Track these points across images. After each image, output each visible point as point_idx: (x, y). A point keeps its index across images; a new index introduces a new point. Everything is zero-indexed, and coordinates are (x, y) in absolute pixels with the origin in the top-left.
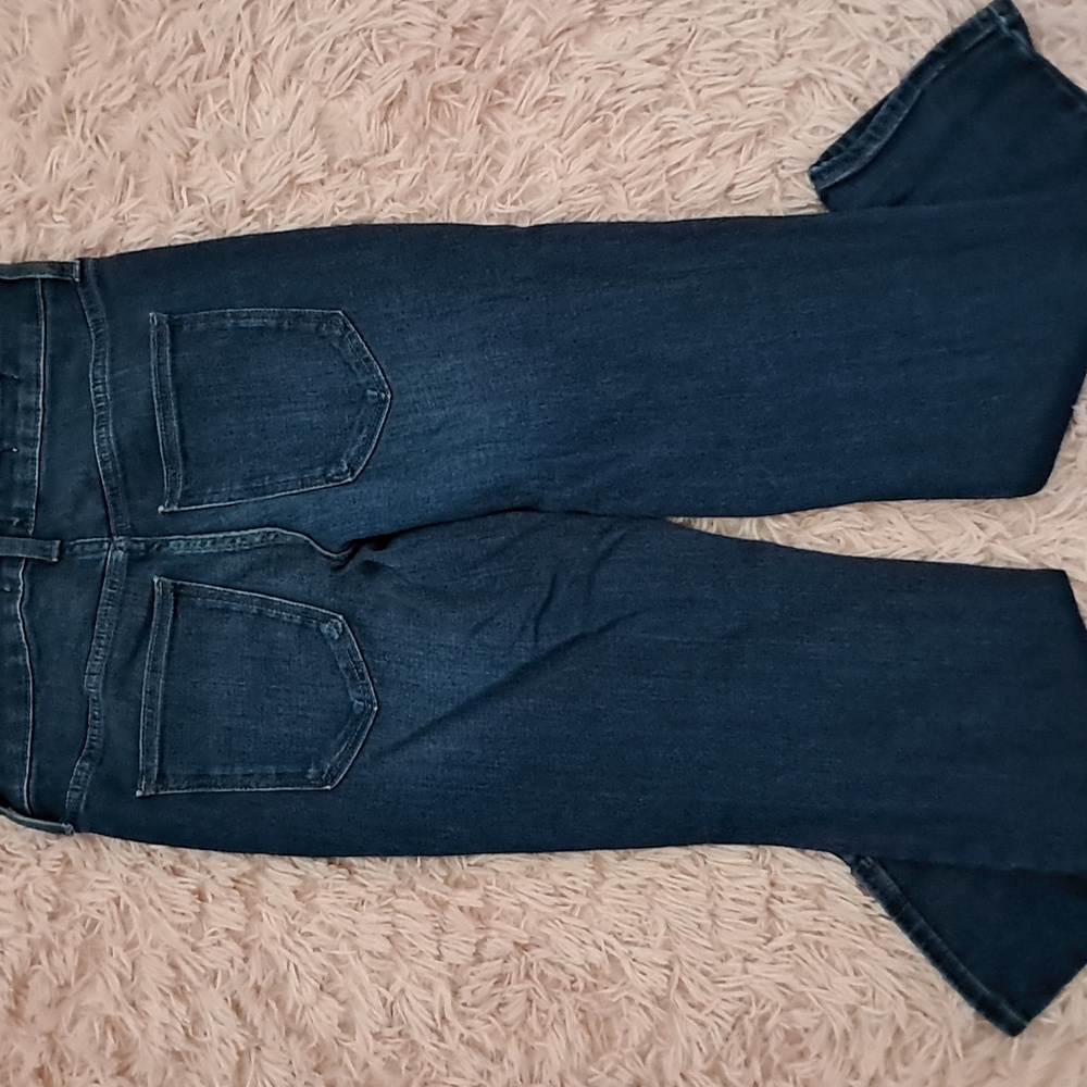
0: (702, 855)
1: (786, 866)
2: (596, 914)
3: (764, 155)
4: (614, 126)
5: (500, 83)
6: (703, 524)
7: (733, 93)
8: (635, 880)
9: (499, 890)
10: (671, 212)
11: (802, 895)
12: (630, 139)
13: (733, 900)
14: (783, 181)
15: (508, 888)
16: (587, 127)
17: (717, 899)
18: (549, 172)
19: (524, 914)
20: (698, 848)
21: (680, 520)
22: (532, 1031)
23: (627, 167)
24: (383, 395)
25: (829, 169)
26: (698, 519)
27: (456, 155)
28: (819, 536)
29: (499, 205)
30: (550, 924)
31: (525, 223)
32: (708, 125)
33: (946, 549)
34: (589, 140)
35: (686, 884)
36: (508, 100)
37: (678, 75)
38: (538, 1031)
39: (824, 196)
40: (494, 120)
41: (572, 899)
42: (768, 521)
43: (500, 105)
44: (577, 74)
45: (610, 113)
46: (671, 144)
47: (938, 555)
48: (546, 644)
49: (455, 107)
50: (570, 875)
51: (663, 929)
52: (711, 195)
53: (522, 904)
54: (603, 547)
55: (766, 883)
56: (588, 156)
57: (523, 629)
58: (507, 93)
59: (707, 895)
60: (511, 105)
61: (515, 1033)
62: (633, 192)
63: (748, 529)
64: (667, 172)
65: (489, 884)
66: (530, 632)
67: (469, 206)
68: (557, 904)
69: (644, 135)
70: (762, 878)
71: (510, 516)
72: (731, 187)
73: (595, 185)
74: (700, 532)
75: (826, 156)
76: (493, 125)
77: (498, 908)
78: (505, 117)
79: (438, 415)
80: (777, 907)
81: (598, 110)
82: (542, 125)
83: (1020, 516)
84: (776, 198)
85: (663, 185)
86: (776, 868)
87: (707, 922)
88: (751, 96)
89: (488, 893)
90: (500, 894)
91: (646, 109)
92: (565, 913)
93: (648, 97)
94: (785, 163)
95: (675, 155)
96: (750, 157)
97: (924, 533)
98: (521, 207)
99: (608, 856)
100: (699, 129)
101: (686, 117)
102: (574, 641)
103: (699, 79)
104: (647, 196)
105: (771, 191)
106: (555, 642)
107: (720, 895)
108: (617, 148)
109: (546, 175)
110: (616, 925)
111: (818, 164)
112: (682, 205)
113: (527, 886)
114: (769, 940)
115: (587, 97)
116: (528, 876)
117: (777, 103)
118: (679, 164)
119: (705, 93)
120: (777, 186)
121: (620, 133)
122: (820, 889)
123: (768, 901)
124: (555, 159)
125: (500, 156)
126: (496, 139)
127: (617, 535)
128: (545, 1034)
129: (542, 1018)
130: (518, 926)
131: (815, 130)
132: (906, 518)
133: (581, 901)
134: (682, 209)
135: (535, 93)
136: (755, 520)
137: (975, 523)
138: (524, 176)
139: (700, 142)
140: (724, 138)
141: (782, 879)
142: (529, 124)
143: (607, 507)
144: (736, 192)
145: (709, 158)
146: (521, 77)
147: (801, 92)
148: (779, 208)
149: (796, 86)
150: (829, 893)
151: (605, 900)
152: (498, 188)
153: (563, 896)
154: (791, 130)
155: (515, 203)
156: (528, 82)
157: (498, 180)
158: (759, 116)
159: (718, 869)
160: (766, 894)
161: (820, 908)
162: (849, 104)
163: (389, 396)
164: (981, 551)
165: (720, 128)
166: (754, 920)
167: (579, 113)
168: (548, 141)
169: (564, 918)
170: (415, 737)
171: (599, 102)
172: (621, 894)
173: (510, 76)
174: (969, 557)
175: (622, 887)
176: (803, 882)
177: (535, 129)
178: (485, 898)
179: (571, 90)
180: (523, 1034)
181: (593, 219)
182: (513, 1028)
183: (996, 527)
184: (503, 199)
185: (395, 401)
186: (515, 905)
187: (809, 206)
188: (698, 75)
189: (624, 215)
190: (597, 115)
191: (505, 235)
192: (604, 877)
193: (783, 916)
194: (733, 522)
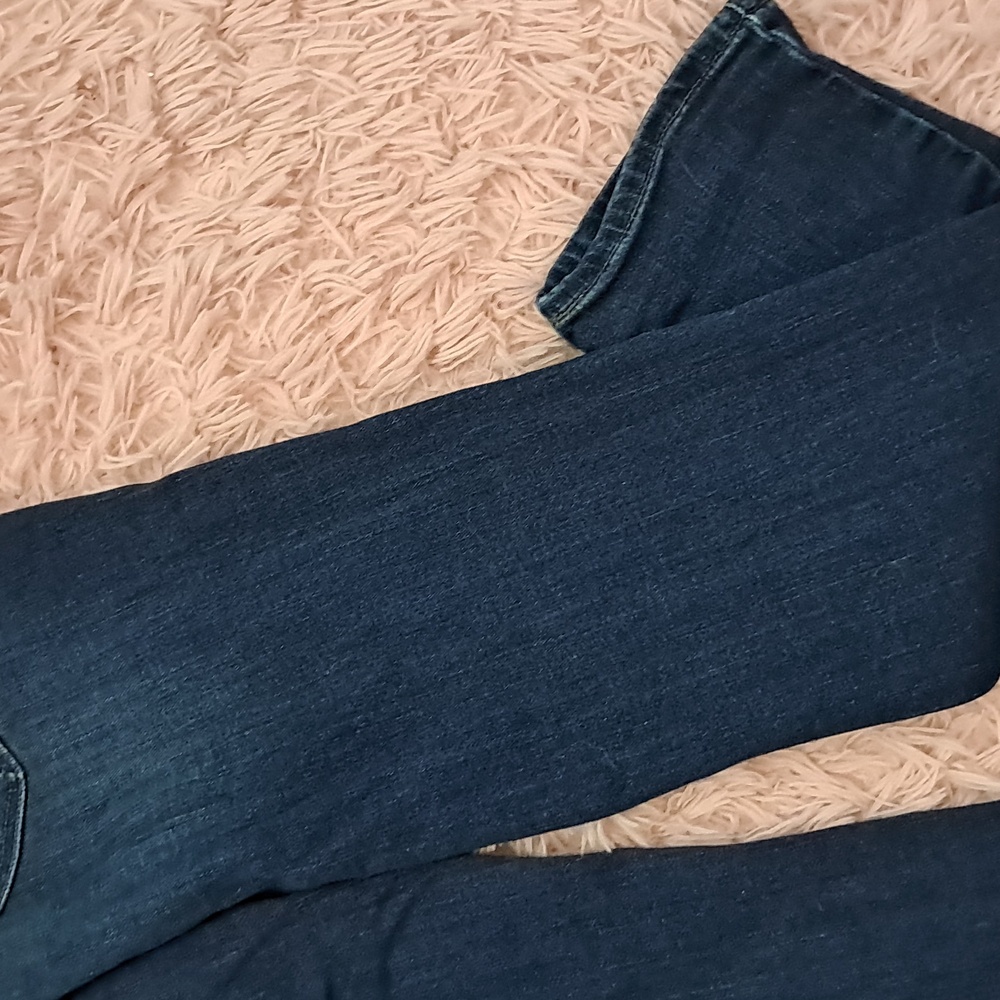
3: (468, 295)
4: (244, 305)
5: (64, 287)
6: (526, 846)
7: (400, 218)
10: (360, 408)
12: (273, 317)
14: (504, 324)
16: (204, 319)
18: (171, 391)
23: (279, 359)
24: (11, 775)
25: (565, 295)
26: (518, 842)
27: (28, 404)
28: (698, 821)
29: (110, 458)
31: (156, 475)
32: (377, 273)
33: (885, 795)
34: (214, 335)
36: (82, 307)
37: (317, 212)
39: (568, 333)
40: (72, 339)
42: (618, 818)
43: (76, 317)
44: (171, 246)
45: (234, 289)
46: (333, 312)
47: (877, 807)
49: (9, 336)
52: (408, 371)
56: (217, 358)
58: (79, 297)
60: (90, 313)
62: (297, 391)
63: (593, 837)
64: (339, 350)
67: (69, 469)
69: (289, 307)
71: (236, 917)
72: (434, 351)
73: (239, 397)
75: (556, 275)
76: (71, 348)
78: (85, 331)
79: (100, 783)
81: (215, 288)
82: (143, 329)
83: (979, 718)
84: (500, 352)
85: (337, 372)
88: (427, 217)
91: (283, 269)
93: (282, 254)
94: (501, 298)
95: (341, 327)
96: (450, 301)
97: (847, 776)
98: (145, 453)
100: (365, 282)
101: (342, 269)
103: (347, 211)
104: (319, 393)
105: (492, 342)
108: (256, 335)
109: (167, 398)
111: (547, 290)
112: (371, 392)
115: (192, 277)
117: (465, 219)
118: (352, 336)
119: (362, 229)
120: (498, 334)
121: (255, 315)
124: (174, 371)
125: (90, 388)
126: (78, 368)
127: (404, 897)
131: (529, 242)
132: (814, 760)
134: (372, 399)
135: (118, 288)
136: (599, 824)
137: (916, 746)
138: (136, 407)
139: (371, 300)
140: (405, 284)
142: (124, 331)
144: (443, 357)
145: (392, 317)
146: (93, 270)
147: (496, 194)
148: (508, 365)
149: (486, 185)
152: (101, 436)
154: (498, 248)
155: (133, 449)
156: (103, 273)
157: (98, 424)
158: (444, 241)
162: (567, 194)
163: (21, 775)
164: (939, 785)
165: (397, 271)
167: (187, 302)
168: (155, 350)
171: (213, 279)
173: (78, 272)
174: (921, 799)
177: (134, 337)
179: (168, 272)
181: (248, 446)
183: (947, 747)
184: (113, 449)
185: (32, 779)
187: (551, 351)
188: (344, 205)
189: (293, 429)
190: (216, 296)
191: (127, 502)
194: (567, 833)
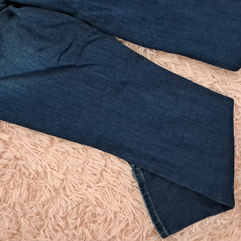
0: (87, 150)
1: (112, 161)
2: (45, 156)
6: (127, 44)
8: (62, 150)
9: (16, 138)
11: (113, 172)
13: (91, 166)
15: (19, 138)
17: (86, 165)
19: (22, 148)
20: (86, 147)
21: (120, 40)
22: (10, 186)
30: (29, 154)
33: (199, 80)
35: (79, 157)
38: (12, 187)
41: (39, 149)
42: (148, 50)
47: (196, 81)
48: (61, 63)
50: (42, 141)
51: (65, 168)
53: (22, 145)
54: (91, 38)
55: (103, 164)
57: (55, 56)
59: (83, 162)
61: (4, 185)
63: (140, 50)
65: (13, 135)
66: (57, 58)
68: (33, 149)
70: (103, 163)
74: (125, 46)
77: (13, 144)
80: (104, 173)
83: (226, 78)
86: (109, 161)
87: (80, 170)
89: (12, 138)
90: (16, 139)
92: (35, 152)
97: (195, 73)
99: (56, 139)
102: (70, 66)
106: (64, 64)
107: (87, 164)
110: (51, 162)
113: (25, 140)
114: (98, 183)
116: (27, 137)
122: (120, 172)
123: (102, 171)
128: (14, 188)
129: (15, 183)
130: (18, 151)
132: (191, 66)
133: (42, 150)
136: (144, 48)
137: (212, 75)
141: (109, 165)
143: (98, 24)
150: (122, 174)
151: (50, 153)
153: (37, 147)
159: (90, 155)
160: (102, 168)
161: (117, 178)
164: (210, 85)
166: (96, 175)
169: (34, 154)
170: (6, 78)
172: (55, 152)
174: (206, 85)
175: (56, 150)
176: (115, 168)
178: (10, 139)
180: (7, 186)
182: (3, 184)
183: (218, 78)
186: (19, 144)
192: (52, 146)
193: (105, 177)
194: (137, 46)
